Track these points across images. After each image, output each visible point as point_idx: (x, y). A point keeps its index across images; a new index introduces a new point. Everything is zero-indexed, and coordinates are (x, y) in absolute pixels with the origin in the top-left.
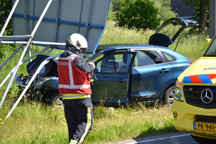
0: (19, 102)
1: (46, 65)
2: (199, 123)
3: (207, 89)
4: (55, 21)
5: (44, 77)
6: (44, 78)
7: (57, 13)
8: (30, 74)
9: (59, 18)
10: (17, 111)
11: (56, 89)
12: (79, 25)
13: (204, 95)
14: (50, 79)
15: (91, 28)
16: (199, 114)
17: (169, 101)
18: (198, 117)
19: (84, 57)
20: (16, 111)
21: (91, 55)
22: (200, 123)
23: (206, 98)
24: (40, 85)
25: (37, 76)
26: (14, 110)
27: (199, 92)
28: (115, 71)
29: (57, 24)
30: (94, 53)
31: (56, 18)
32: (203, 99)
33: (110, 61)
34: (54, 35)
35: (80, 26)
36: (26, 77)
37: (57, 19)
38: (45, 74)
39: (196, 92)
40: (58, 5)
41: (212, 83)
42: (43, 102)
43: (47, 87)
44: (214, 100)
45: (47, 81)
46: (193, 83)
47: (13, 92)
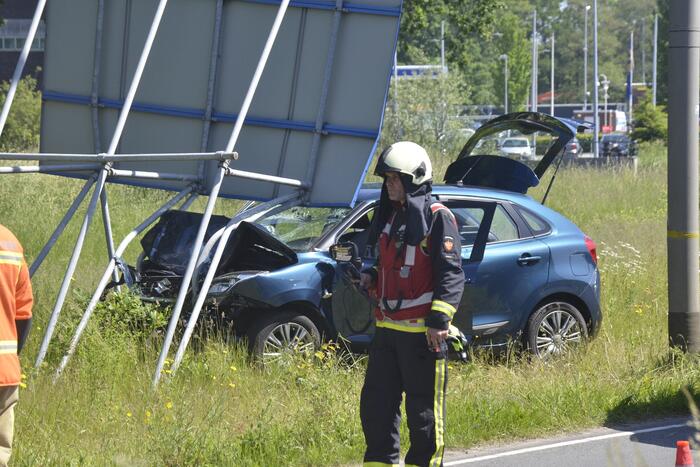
4: (203, 115)
6: (233, 275)
7: (211, 93)
9: (216, 106)
11: (269, 305)
12: (286, 126)
14: (250, 277)
15: (331, 134)
17: (539, 344)
29: (207, 125)
31: (207, 105)
35: (290, 130)
37: (209, 109)
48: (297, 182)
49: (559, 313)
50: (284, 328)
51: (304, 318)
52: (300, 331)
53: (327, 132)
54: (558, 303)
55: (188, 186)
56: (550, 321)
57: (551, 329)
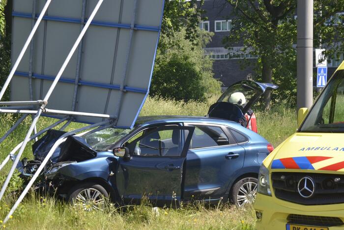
0: (24, 198)
1: (61, 145)
2: (294, 226)
3: (306, 178)
4: (74, 81)
5: (58, 161)
6: (60, 164)
7: (78, 71)
8: (38, 157)
9: (81, 77)
10: (21, 211)
11: (77, 179)
12: (109, 87)
13: (302, 186)
14: (68, 164)
15: (127, 91)
16: (294, 213)
17: (238, 199)
18: (292, 217)
19: (117, 133)
20: (19, 210)
21: (127, 131)
22: (296, 226)
23: (305, 190)
24: (53, 174)
25: (49, 160)
26: (17, 210)
27: (295, 182)
28: (161, 155)
29: (76, 86)
30: (132, 128)
31: (76, 76)
32: (301, 192)
33: (152, 140)
34: (73, 101)
35: (111, 89)
36: (31, 162)
37: (77, 79)
38: (61, 157)
39: (291, 182)
40: (79, 59)
41: (314, 169)
42: (58, 199)
43: (64, 176)
44: (317, 192)
45: (64, 167)
46: (286, 169)
47: (14, 184)
48: (108, 116)
49: (250, 183)
50: (87, 191)
51: (99, 186)
52: (96, 193)
53: (126, 90)
54: (249, 178)
55: (65, 117)
56: (245, 187)
57: (246, 191)
